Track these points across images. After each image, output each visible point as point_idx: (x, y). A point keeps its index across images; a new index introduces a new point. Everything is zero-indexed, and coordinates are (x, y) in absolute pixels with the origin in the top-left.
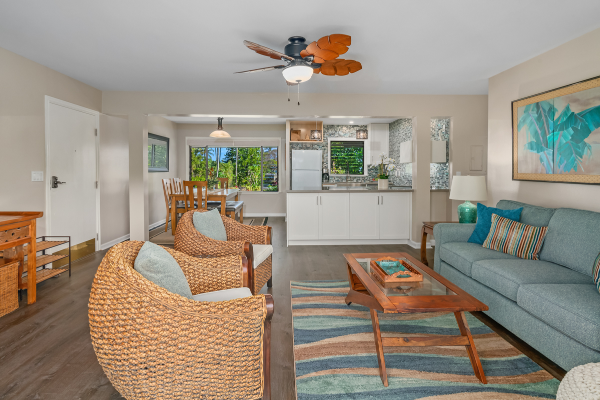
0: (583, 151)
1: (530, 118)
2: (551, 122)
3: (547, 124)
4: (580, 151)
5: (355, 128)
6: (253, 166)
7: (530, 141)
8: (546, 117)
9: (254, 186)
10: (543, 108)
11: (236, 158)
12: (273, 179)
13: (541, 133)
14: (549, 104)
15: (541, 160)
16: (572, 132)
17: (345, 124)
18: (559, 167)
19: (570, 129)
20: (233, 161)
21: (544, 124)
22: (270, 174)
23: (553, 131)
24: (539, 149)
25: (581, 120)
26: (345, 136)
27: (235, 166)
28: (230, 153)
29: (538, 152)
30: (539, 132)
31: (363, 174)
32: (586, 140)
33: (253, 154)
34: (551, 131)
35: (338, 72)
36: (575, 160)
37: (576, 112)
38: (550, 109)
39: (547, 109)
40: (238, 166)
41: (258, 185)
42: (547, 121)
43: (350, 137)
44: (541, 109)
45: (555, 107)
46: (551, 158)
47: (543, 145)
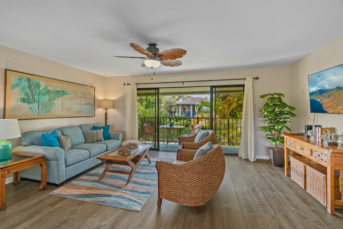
0: (53, 106)
1: (23, 85)
2: (37, 91)
3: (35, 91)
4: (52, 105)
7: (22, 97)
8: (34, 87)
10: (32, 82)
13: (31, 95)
14: (37, 82)
15: (31, 108)
16: (48, 98)
18: (42, 112)
19: (47, 96)
21: (33, 90)
23: (39, 95)
24: (29, 102)
25: (53, 94)
29: (28, 104)
30: (30, 94)
32: (54, 102)
34: (37, 95)
36: (49, 109)
37: (50, 90)
38: (37, 84)
39: (35, 84)
42: (35, 90)
44: (31, 82)
45: (40, 84)
46: (37, 108)
47: (32, 101)
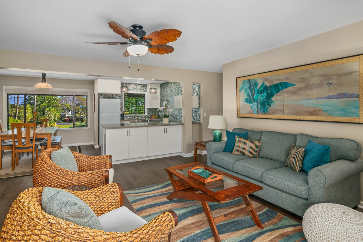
0: (271, 103)
1: (246, 87)
2: (256, 89)
4: (270, 104)
5: (140, 85)
6: (50, 108)
7: (246, 98)
8: (254, 87)
9: (51, 123)
10: (252, 82)
11: (34, 102)
12: (65, 117)
13: (251, 94)
14: (255, 81)
15: (251, 107)
16: (266, 95)
17: (134, 83)
18: (260, 111)
19: (265, 93)
20: (32, 104)
21: (252, 90)
22: (63, 114)
23: (257, 94)
24: (251, 102)
25: (270, 89)
26: (134, 90)
27: (33, 108)
28: (28, 98)
29: (250, 104)
30: (250, 94)
31: (145, 114)
32: (272, 99)
33: (49, 100)
34: (256, 94)
35: (159, 52)
36: (267, 108)
37: (267, 86)
38: (255, 83)
39: (254, 83)
40: (36, 108)
41: (54, 122)
42: (254, 89)
43: (136, 91)
44: (251, 83)
45: (258, 82)
46: (256, 106)
47: (252, 100)
